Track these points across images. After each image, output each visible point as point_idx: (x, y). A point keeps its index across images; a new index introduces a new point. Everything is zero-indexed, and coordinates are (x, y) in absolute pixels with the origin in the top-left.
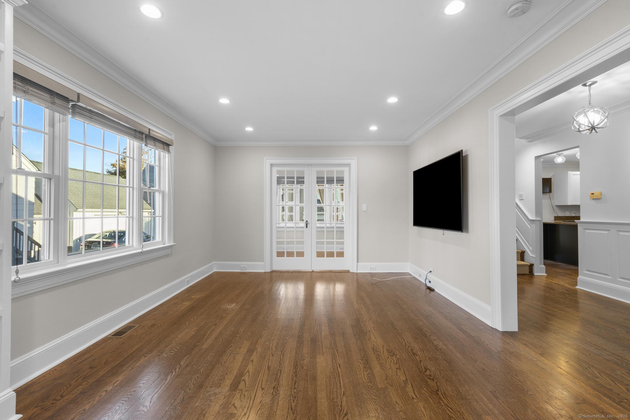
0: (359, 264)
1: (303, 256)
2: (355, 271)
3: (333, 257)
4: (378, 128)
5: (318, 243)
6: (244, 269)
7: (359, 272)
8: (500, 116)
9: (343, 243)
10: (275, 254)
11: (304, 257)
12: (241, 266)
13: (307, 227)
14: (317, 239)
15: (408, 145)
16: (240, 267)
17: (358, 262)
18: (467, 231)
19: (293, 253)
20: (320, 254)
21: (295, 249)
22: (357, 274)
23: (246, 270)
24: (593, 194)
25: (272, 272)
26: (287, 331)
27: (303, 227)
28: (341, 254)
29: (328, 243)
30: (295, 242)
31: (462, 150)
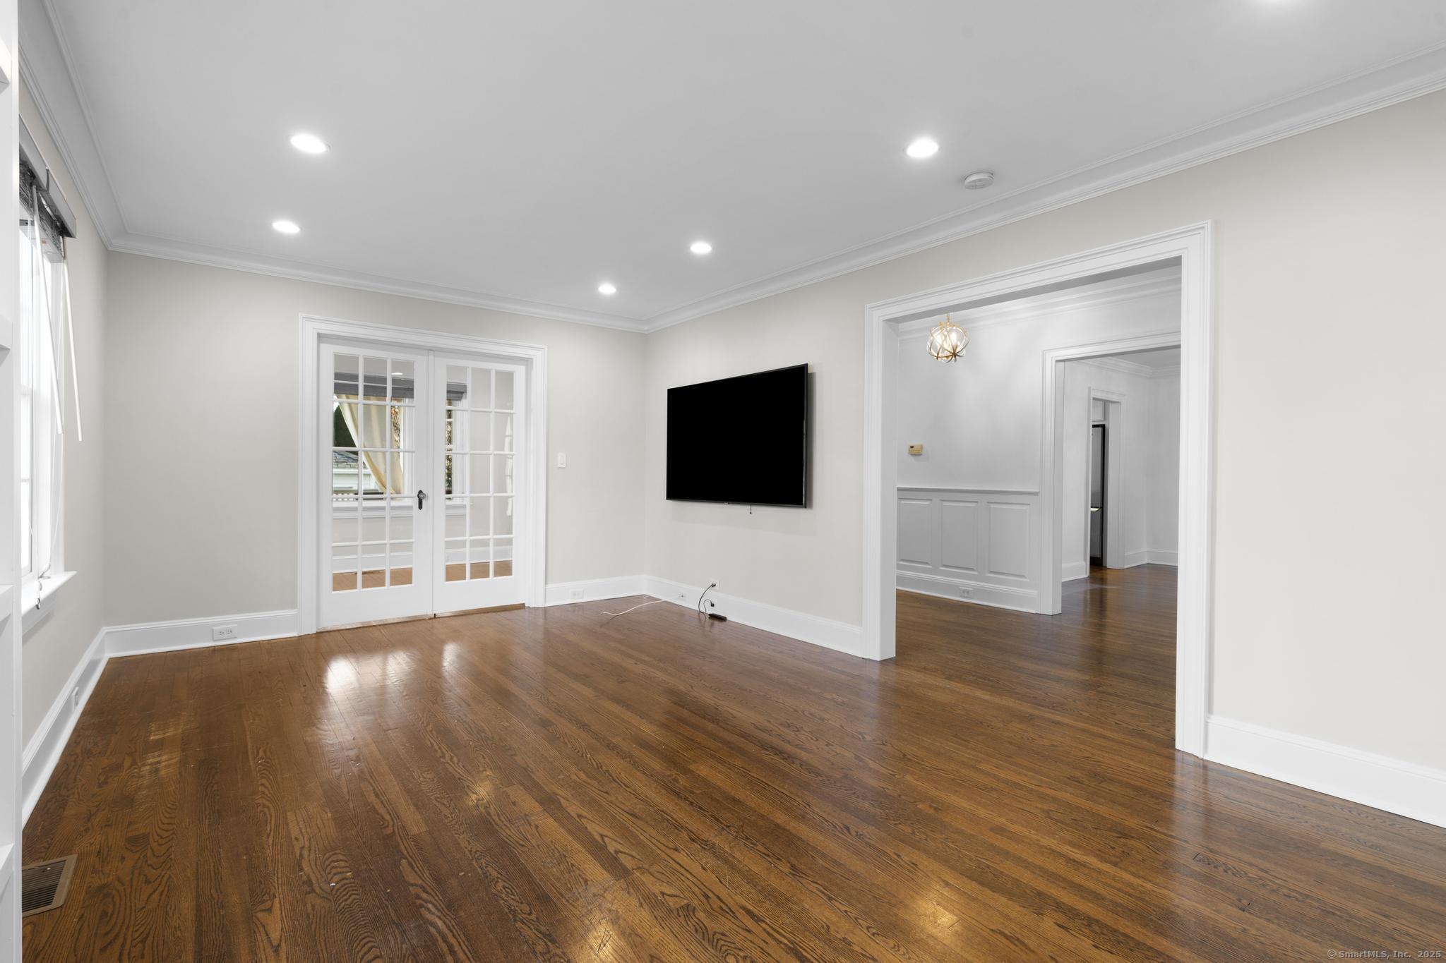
0: (549, 586)
1: (410, 581)
2: (541, 605)
3: (487, 576)
4: (617, 289)
5: (449, 545)
6: (225, 636)
7: (549, 604)
8: (886, 320)
9: (510, 542)
10: (328, 582)
11: (411, 583)
12: (214, 628)
13: (420, 507)
14: (447, 537)
15: (646, 333)
16: (213, 630)
17: (546, 583)
18: (811, 507)
19: (380, 573)
20: (454, 573)
21: (387, 564)
22: (545, 610)
23: (236, 637)
24: (912, 447)
25: (319, 634)
26: (569, 744)
27: (410, 508)
28: (504, 569)
29: (475, 544)
30: (388, 546)
31: (807, 365)
